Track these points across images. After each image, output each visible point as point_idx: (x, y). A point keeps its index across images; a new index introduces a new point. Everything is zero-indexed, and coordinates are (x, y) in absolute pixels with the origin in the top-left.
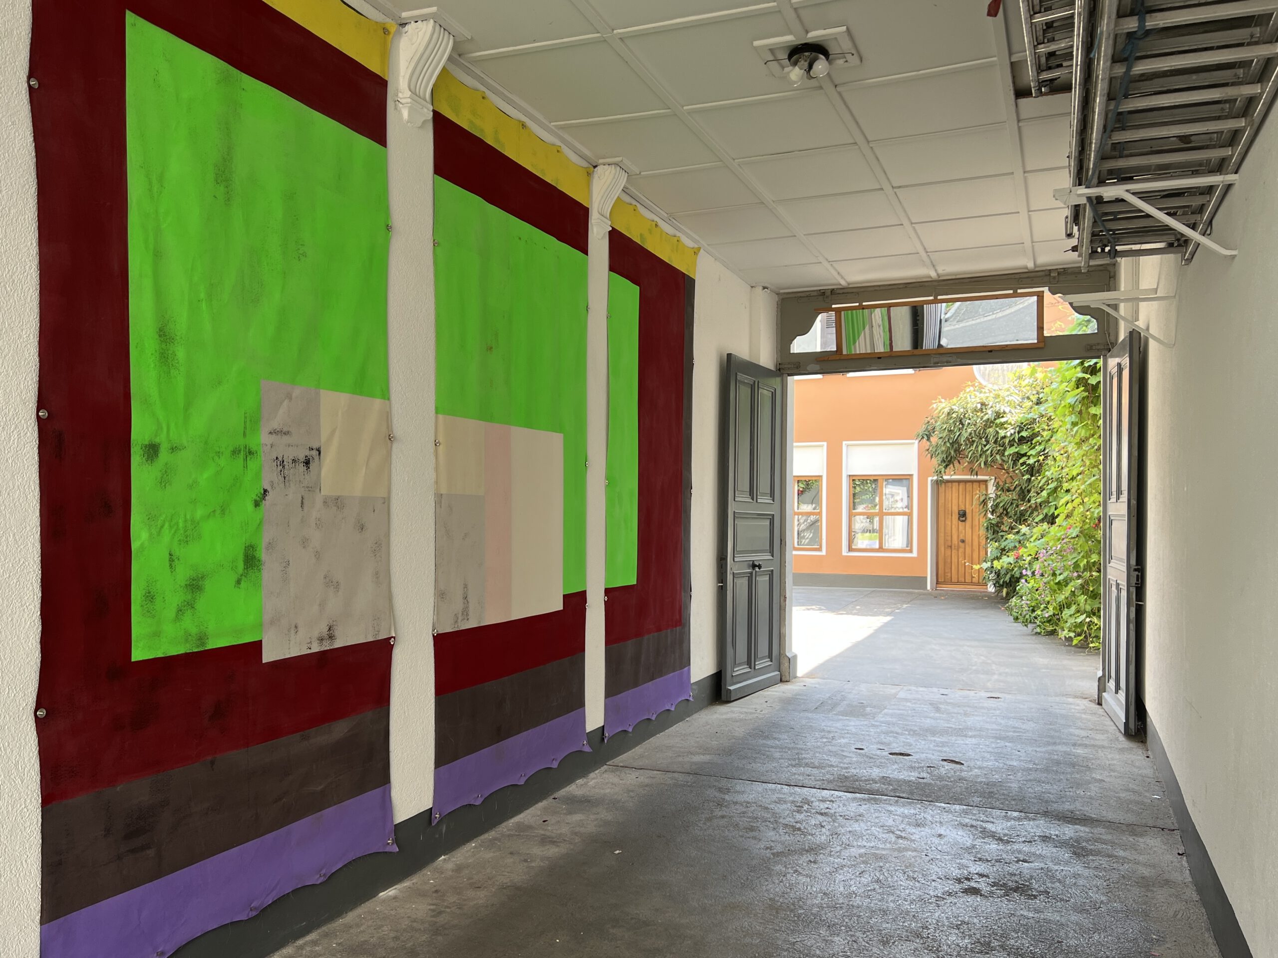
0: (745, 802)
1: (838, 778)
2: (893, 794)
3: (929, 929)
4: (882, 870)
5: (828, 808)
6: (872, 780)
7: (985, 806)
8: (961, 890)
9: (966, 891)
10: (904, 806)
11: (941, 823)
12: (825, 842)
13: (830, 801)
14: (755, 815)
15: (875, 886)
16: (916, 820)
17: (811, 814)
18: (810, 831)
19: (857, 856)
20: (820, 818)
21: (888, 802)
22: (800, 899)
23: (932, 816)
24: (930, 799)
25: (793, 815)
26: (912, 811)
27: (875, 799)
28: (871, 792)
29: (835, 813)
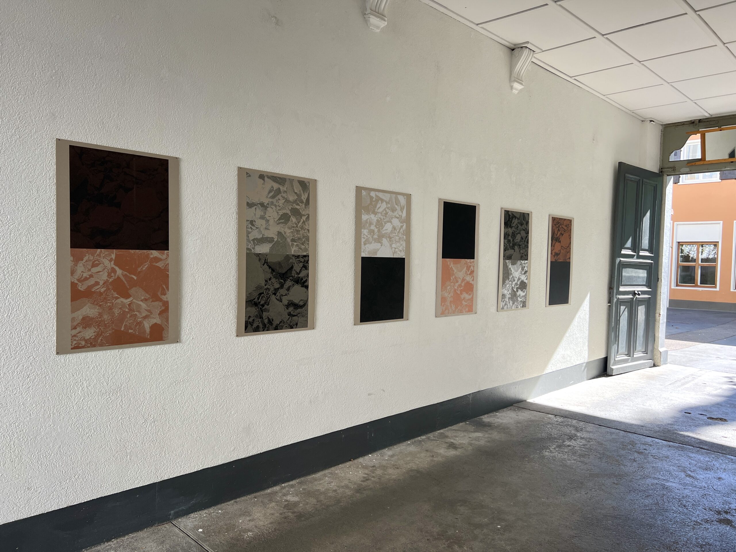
3: (679, 544)
4: (663, 497)
5: (645, 449)
8: (717, 520)
9: (721, 521)
10: (702, 454)
11: (725, 469)
12: (631, 472)
13: (649, 445)
16: (707, 465)
17: (631, 451)
18: (624, 463)
19: (650, 485)
20: (636, 455)
21: (691, 451)
23: (721, 464)
25: (617, 451)
26: (707, 459)
29: (649, 453)
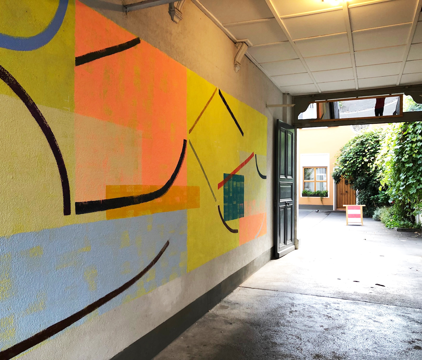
0: (302, 304)
1: (336, 293)
2: (363, 300)
4: (375, 338)
5: (338, 307)
6: (351, 294)
7: (403, 306)
8: (413, 347)
9: (415, 348)
10: (370, 306)
11: (389, 314)
12: (344, 323)
13: (338, 303)
14: (309, 310)
15: (376, 346)
16: (378, 313)
17: (332, 309)
18: (335, 318)
19: (361, 331)
20: (337, 311)
21: (362, 304)
22: (346, 352)
23: (384, 311)
24: (379, 303)
25: (325, 310)
26: (374, 308)
27: (357, 303)
28: (353, 300)
29: (342, 309)
